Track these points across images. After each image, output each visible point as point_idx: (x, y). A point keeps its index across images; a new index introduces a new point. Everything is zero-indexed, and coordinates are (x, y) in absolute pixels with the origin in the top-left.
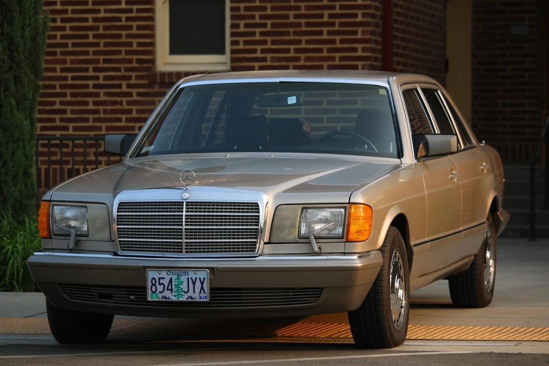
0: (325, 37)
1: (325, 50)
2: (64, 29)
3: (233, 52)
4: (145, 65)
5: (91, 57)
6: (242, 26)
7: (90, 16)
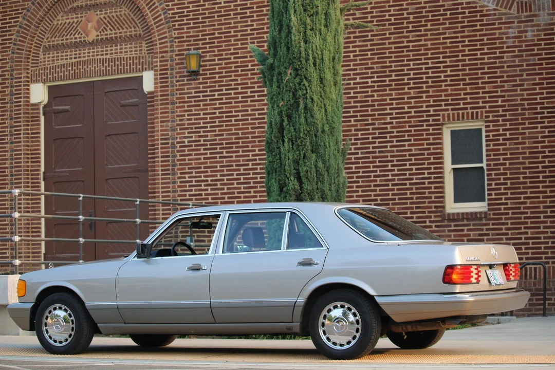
0: (541, 189)
1: (541, 197)
2: (393, 190)
3: (489, 200)
4: (440, 209)
5: (408, 206)
6: (493, 185)
7: (408, 182)
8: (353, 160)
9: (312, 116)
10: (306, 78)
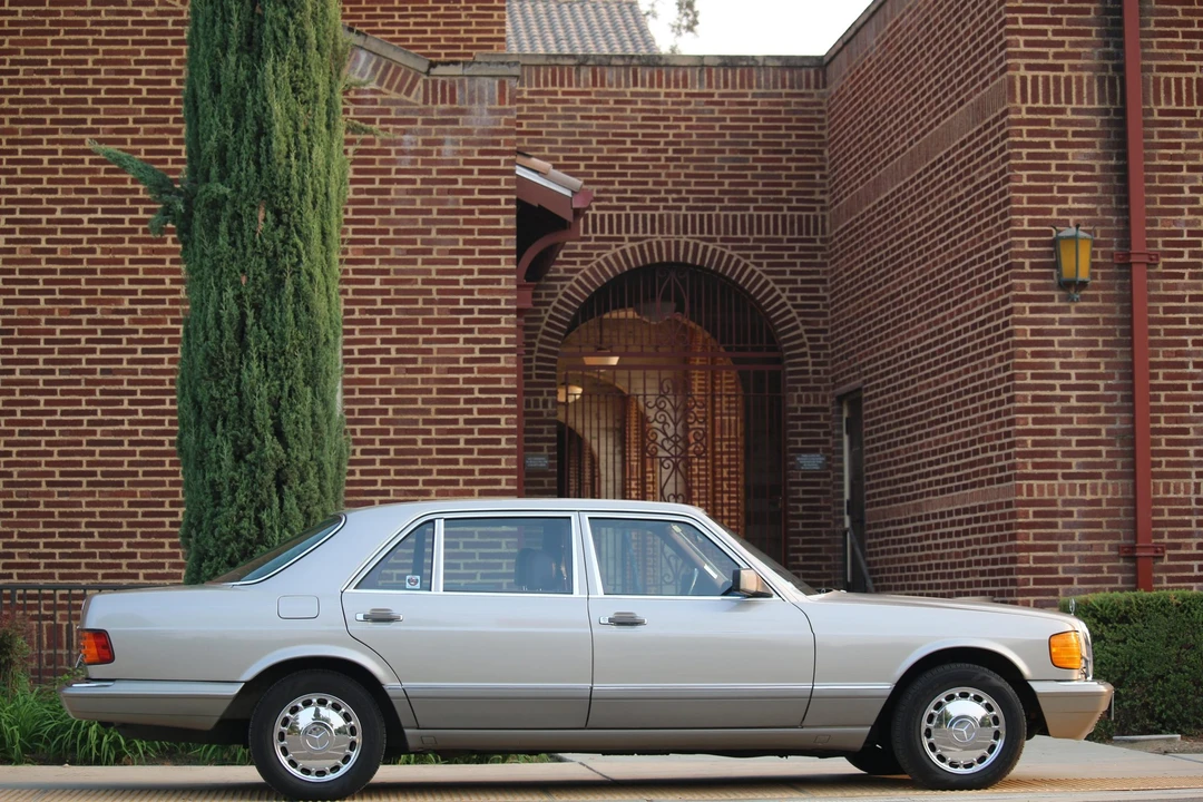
6: (359, 452)
7: (165, 439)
8: (41, 386)
9: (307, 309)
10: (299, 232)
